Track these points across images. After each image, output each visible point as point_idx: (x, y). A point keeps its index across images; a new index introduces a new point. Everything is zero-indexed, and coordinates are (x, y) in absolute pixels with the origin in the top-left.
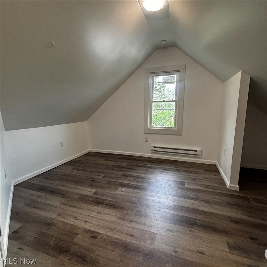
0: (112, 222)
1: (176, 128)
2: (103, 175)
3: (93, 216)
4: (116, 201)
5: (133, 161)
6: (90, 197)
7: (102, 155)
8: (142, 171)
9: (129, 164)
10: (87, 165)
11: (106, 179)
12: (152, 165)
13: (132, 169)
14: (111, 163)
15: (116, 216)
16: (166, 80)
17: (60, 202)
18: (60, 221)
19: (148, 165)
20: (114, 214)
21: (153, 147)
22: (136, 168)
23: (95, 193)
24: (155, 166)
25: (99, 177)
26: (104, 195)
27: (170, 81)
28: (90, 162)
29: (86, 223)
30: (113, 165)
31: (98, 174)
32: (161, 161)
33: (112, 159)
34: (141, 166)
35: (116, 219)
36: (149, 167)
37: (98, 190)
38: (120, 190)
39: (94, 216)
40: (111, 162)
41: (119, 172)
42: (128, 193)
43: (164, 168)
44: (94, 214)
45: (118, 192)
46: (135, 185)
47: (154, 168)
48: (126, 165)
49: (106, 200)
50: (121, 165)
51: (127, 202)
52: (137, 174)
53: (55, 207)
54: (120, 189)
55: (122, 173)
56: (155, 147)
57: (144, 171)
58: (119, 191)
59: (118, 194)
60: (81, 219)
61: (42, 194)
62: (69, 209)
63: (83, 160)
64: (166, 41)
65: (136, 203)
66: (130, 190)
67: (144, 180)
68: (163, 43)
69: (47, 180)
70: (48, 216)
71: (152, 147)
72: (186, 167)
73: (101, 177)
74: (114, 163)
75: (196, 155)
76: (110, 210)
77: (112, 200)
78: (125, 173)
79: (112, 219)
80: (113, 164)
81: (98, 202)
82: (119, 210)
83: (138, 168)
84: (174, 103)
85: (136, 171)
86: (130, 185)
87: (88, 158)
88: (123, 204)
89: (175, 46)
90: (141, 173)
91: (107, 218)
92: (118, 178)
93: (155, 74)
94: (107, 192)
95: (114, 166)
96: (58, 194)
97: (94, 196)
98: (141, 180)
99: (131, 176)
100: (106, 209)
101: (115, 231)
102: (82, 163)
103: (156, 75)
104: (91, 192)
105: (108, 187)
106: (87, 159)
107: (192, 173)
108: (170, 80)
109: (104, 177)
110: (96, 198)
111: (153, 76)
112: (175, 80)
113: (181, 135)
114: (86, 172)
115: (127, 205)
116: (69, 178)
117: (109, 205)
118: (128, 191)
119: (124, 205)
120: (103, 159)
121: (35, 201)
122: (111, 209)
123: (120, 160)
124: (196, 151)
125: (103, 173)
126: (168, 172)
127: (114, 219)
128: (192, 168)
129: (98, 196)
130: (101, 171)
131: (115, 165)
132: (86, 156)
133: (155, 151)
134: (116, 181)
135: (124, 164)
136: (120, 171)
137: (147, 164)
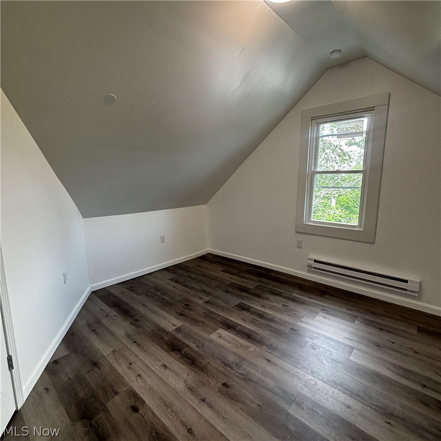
0: (175, 392)
1: (363, 227)
2: (207, 299)
3: (153, 369)
4: (201, 352)
5: (269, 282)
6: (167, 333)
7: (224, 262)
8: (276, 305)
9: (259, 285)
10: (193, 276)
11: (208, 307)
12: (302, 295)
13: (259, 296)
14: (231, 278)
15: (185, 381)
16: (345, 129)
17: (126, 331)
18: (110, 362)
19: (293, 295)
20: (185, 376)
21: (312, 260)
22: (267, 296)
23: (179, 330)
24: (306, 299)
25: (199, 301)
26: (188, 336)
27: (354, 131)
28: (200, 271)
29: (138, 378)
30: (232, 283)
31: (201, 295)
32: (325, 289)
33: (234, 272)
34: (279, 295)
35: (183, 386)
36: (294, 300)
37: (186, 324)
38: (218, 333)
39: (155, 370)
40: (232, 276)
41: (234, 298)
42: (229, 342)
43: (323, 306)
44: (157, 368)
45: (214, 337)
46: (248, 329)
47: (302, 303)
48: (252, 288)
49: (187, 346)
50: (244, 284)
51: (218, 361)
52: (263, 310)
53: (116, 338)
54: (220, 331)
55: (238, 301)
56: (315, 261)
57: (280, 306)
58: (216, 335)
59: (211, 341)
60: (135, 370)
61: (113, 312)
62: (129, 347)
63: (191, 266)
64: (340, 51)
65: (230, 367)
66: (234, 336)
67: (270, 323)
68: (336, 56)
69: (130, 292)
70: (101, 350)
71: (309, 259)
72: (373, 313)
73: (200, 302)
74: (236, 280)
75: (406, 290)
76: (184, 367)
77: (196, 348)
78: (243, 302)
79: (177, 386)
80: (233, 281)
81: (174, 346)
82: (196, 372)
83: (272, 297)
84: (360, 176)
85: (265, 302)
86: (239, 327)
87: (200, 264)
88: (209, 363)
89: (366, 57)
90: (271, 308)
91: (172, 380)
92: (228, 309)
93: (320, 119)
94: (197, 331)
95: (232, 285)
96: (131, 317)
97: (174, 333)
98: (264, 322)
99: (252, 310)
100: (178, 363)
101: (169, 410)
102: (188, 271)
103: (324, 120)
104: (174, 325)
105: (203, 322)
106: (198, 266)
107: (382, 329)
108: (352, 130)
109: (207, 302)
110: (176, 338)
111: (318, 124)
112: (365, 129)
113: (373, 243)
114: (185, 288)
115: (213, 366)
116: (159, 293)
117: (187, 357)
118: (230, 339)
119: (208, 365)
120: (222, 269)
121: (98, 322)
122: (185, 365)
123: (248, 276)
124: (406, 281)
125: (208, 294)
126: (328, 316)
127: (180, 386)
128: (389, 317)
129: (179, 336)
130: (208, 290)
131: (235, 284)
132: (199, 260)
133: (315, 268)
134: (222, 314)
135: (251, 285)
136: (238, 296)
137: (292, 290)
